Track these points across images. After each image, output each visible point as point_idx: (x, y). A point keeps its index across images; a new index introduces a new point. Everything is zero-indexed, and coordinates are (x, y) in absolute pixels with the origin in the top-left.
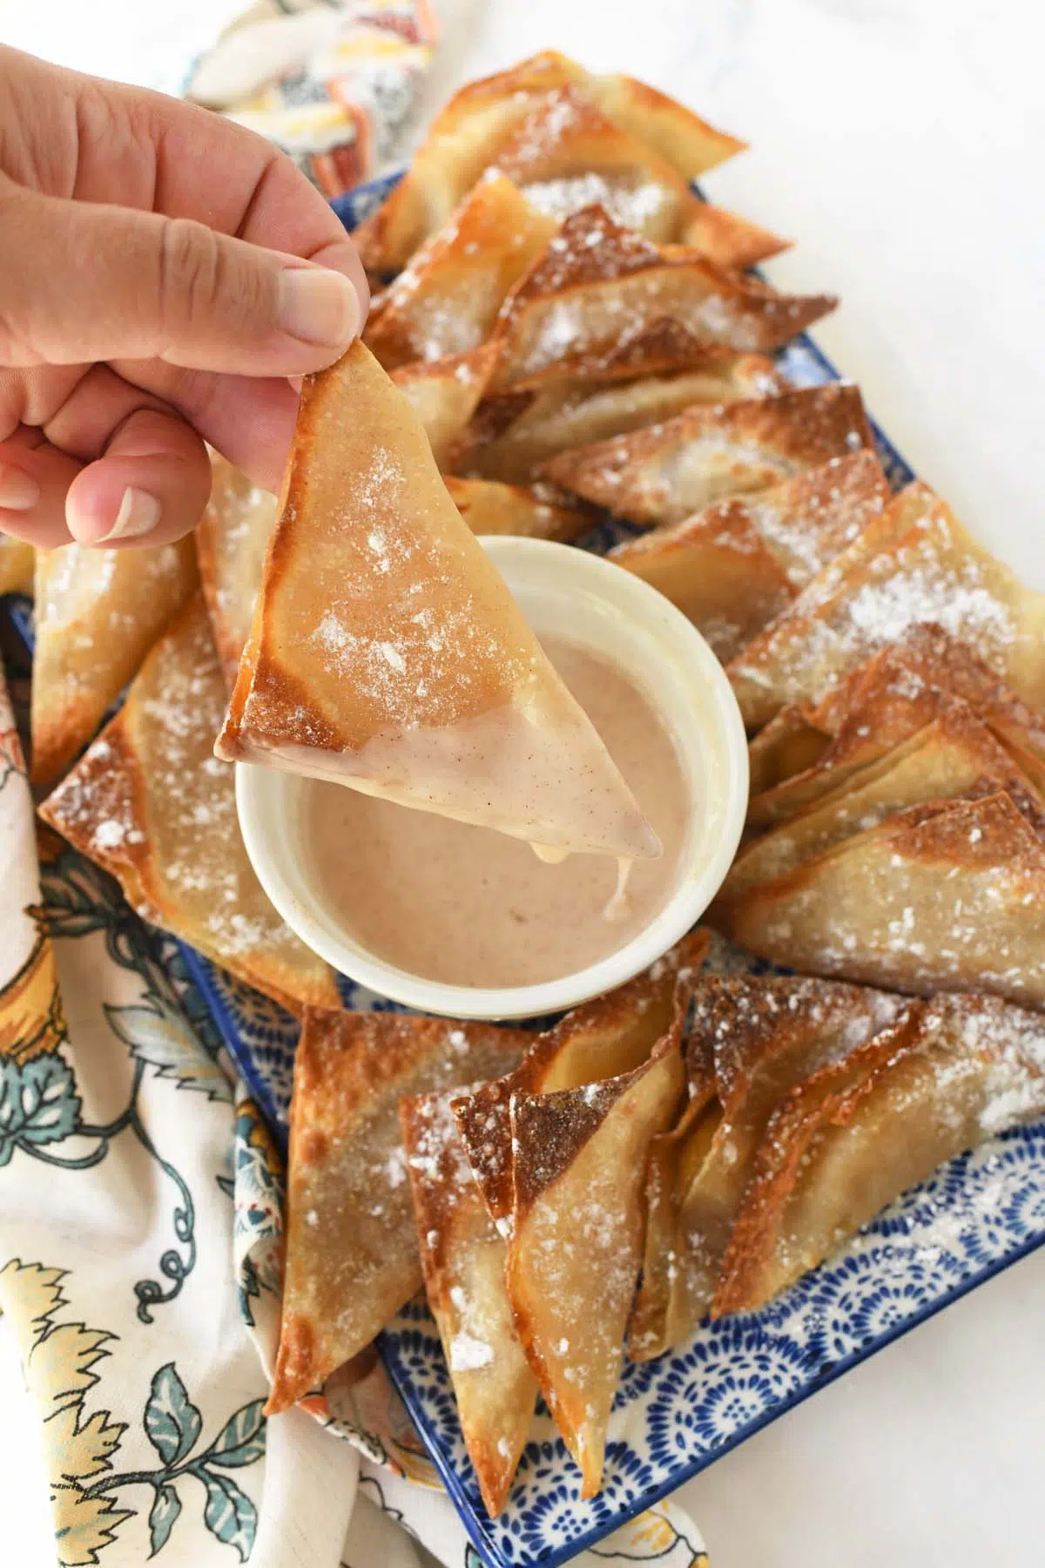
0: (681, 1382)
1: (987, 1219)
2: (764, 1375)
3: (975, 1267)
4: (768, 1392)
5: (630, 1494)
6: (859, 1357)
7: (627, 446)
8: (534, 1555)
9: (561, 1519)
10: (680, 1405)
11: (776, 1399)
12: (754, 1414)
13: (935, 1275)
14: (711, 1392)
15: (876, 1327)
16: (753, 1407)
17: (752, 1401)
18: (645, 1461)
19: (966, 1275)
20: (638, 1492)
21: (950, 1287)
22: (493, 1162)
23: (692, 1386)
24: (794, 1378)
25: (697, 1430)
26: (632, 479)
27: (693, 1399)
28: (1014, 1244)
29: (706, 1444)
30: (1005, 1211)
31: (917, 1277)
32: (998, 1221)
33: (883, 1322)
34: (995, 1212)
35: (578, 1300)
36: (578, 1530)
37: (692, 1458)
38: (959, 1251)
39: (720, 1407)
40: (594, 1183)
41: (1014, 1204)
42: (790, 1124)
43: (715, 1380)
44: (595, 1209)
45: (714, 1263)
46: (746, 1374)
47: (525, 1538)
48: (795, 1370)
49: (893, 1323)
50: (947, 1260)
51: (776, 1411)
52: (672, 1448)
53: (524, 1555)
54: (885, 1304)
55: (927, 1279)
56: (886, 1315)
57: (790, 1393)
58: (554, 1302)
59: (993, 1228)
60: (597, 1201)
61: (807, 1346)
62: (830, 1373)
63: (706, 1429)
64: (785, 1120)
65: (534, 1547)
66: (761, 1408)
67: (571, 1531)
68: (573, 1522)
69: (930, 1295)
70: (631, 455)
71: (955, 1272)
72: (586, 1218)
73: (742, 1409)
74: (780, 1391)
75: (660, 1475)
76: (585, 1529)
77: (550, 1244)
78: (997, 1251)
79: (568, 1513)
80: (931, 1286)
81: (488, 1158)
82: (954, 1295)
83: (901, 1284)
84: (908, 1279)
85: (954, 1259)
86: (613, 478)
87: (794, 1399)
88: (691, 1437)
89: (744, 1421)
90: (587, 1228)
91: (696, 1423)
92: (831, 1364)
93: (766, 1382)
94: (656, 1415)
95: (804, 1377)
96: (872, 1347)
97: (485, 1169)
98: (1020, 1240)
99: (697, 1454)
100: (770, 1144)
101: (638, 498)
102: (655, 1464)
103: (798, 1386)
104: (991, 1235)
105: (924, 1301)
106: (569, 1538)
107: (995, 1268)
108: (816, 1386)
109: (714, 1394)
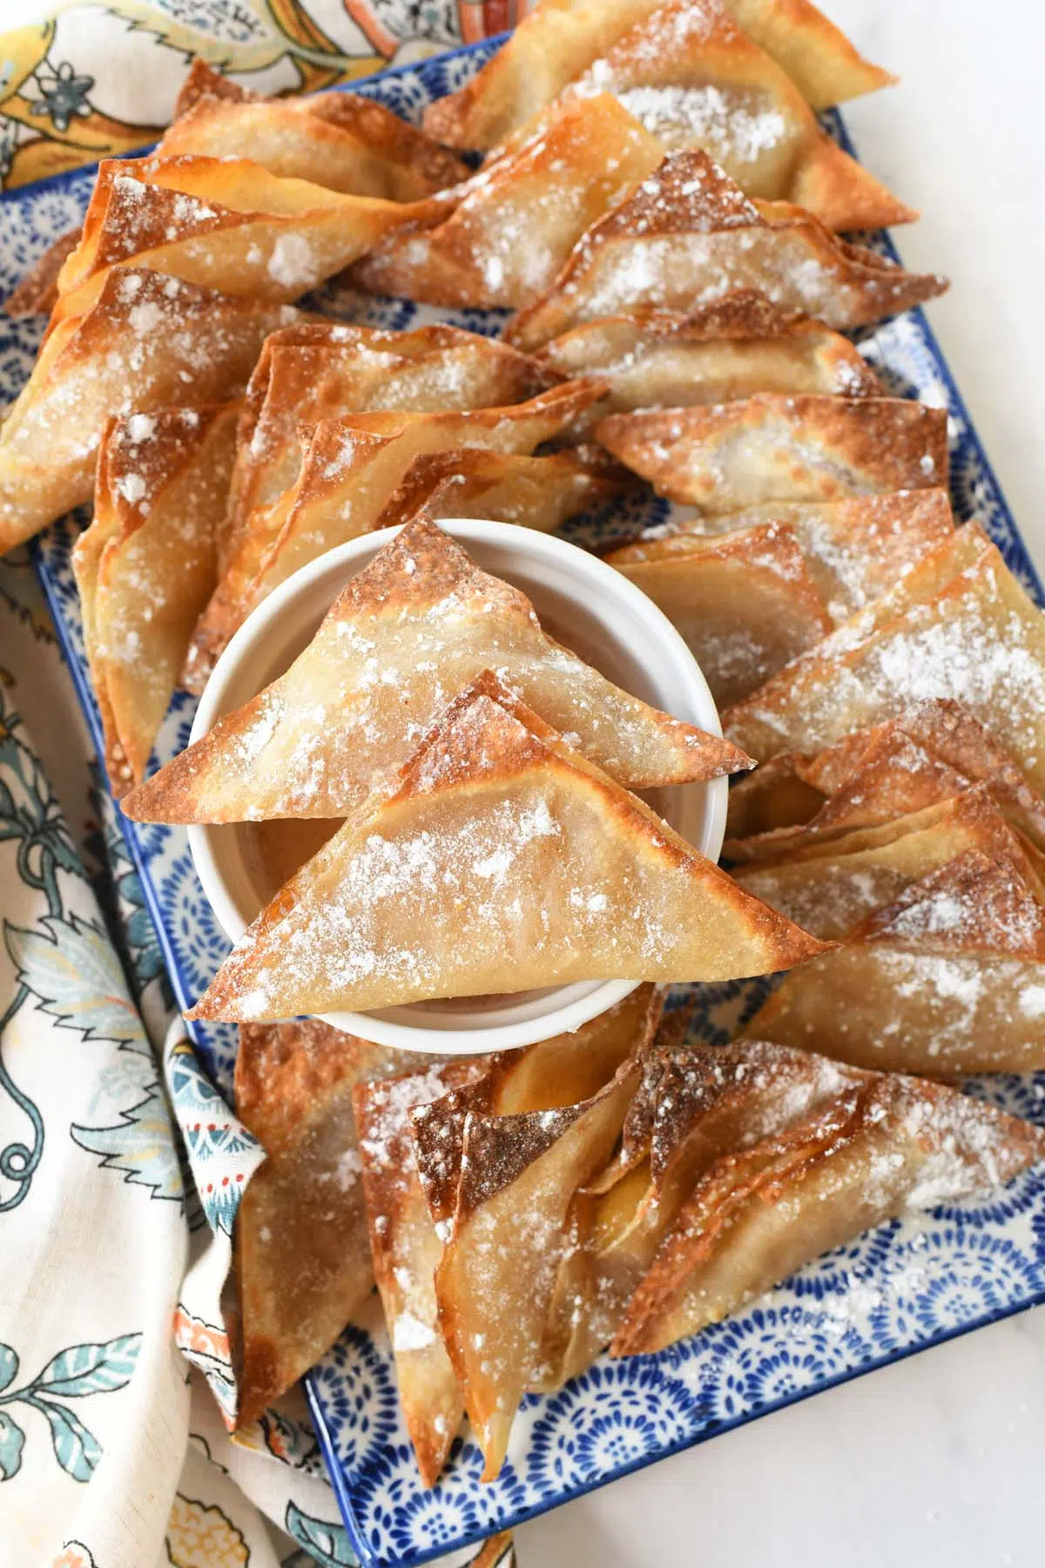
0: (570, 1404)
1: (900, 1302)
2: (651, 1418)
3: (877, 1352)
4: (651, 1437)
5: (500, 1511)
6: (746, 1418)
7: (683, 419)
8: (399, 1553)
9: (431, 1522)
10: (565, 1428)
11: (659, 1446)
12: (634, 1456)
13: (837, 1351)
14: (597, 1422)
15: (769, 1394)
16: (635, 1449)
17: (635, 1441)
18: (521, 1480)
19: (867, 1358)
20: (509, 1510)
21: (849, 1367)
22: (441, 1168)
23: (581, 1411)
24: (680, 1429)
25: (577, 1459)
26: (684, 458)
27: (579, 1425)
28: (921, 1336)
29: (583, 1477)
30: (919, 1297)
31: (819, 1348)
32: (911, 1308)
33: (776, 1389)
34: (909, 1297)
35: (505, 1297)
36: (445, 1536)
37: (566, 1487)
38: (866, 1331)
39: (603, 1440)
40: (538, 1193)
41: (930, 1292)
42: (718, 1187)
43: (604, 1410)
44: (534, 1217)
45: (618, 1305)
46: (635, 1412)
47: (394, 1534)
48: (682, 1419)
49: (786, 1393)
50: (851, 1337)
51: (655, 1456)
52: (549, 1472)
53: (390, 1551)
54: (782, 1370)
55: (829, 1353)
56: (781, 1382)
57: (672, 1442)
58: (480, 1299)
59: (904, 1313)
60: (538, 1210)
61: (699, 1397)
62: (715, 1429)
63: (584, 1460)
64: (714, 1184)
65: (402, 1544)
66: (642, 1452)
67: (439, 1536)
68: (442, 1527)
69: (829, 1372)
70: (685, 431)
71: (857, 1353)
72: (524, 1224)
73: (623, 1448)
74: (663, 1438)
75: (532, 1498)
76: (453, 1537)
77: (484, 1247)
78: (902, 1342)
79: (439, 1516)
80: (832, 1363)
81: (436, 1164)
82: (851, 1374)
83: (802, 1353)
84: (810, 1348)
85: (859, 1339)
86: (662, 454)
87: (675, 1448)
88: (570, 1465)
89: (623, 1462)
90: (524, 1234)
91: (577, 1452)
92: (718, 1422)
93: (652, 1426)
94: (541, 1432)
95: (689, 1431)
96: (761, 1410)
97: (433, 1174)
98: (928, 1333)
99: (572, 1485)
100: (695, 1203)
101: (685, 480)
102: (530, 1486)
103: (681, 1437)
104: (901, 1322)
105: (820, 1376)
106: (435, 1542)
107: (897, 1355)
108: (699, 1438)
109: (600, 1425)
